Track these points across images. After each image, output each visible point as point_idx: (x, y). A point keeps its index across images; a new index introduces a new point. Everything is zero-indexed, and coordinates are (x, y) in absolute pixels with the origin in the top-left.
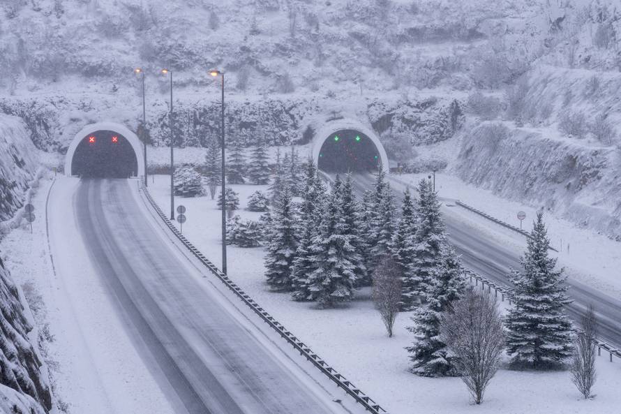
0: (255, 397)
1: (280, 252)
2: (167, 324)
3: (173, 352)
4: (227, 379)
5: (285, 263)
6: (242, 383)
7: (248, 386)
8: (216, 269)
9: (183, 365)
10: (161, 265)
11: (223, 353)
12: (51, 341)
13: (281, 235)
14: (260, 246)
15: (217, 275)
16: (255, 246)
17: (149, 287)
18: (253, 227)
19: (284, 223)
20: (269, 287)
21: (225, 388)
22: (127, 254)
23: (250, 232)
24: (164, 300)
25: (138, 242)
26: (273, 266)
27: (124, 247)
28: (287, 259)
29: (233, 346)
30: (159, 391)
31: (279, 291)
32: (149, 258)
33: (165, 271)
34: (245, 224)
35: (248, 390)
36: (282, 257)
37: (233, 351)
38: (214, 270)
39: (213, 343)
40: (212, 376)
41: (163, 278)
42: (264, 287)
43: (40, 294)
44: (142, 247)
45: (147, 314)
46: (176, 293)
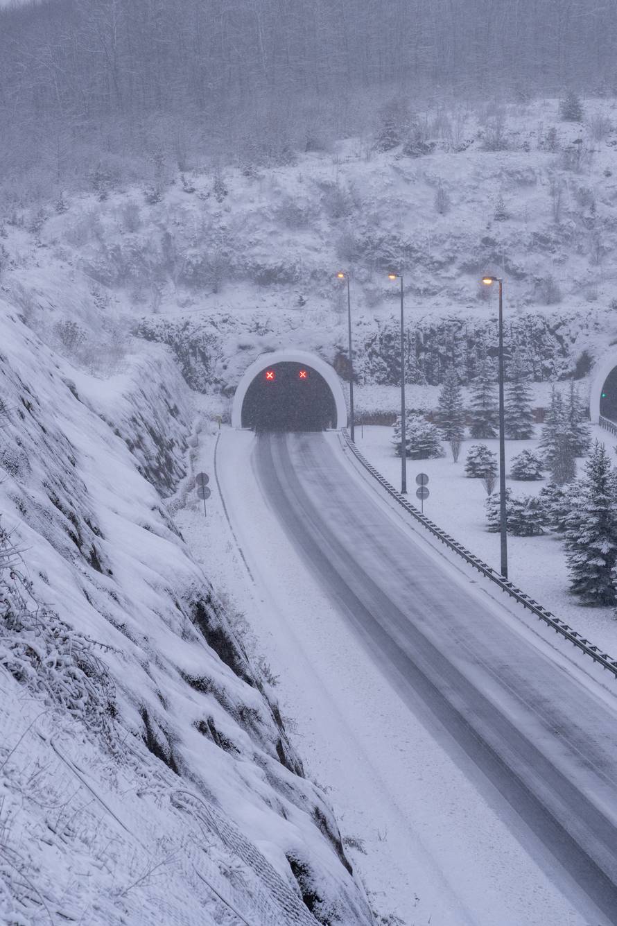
0: (599, 775)
1: (594, 545)
2: (437, 657)
3: (457, 701)
4: (551, 747)
5: (601, 563)
6: (575, 753)
7: (585, 758)
8: (491, 570)
9: (477, 723)
10: (404, 563)
11: (534, 704)
12: (274, 684)
13: (594, 520)
14: (544, 534)
15: (493, 578)
16: (537, 534)
17: (397, 600)
18: (533, 506)
19: (597, 503)
20: (576, 599)
21: (551, 760)
22: (351, 548)
23: (530, 513)
24: (422, 618)
25: (362, 527)
26: (581, 568)
27: (344, 537)
28: (603, 556)
29: (546, 693)
30: (452, 764)
31: (592, 605)
32: (384, 554)
33: (413, 573)
34: (522, 501)
35: (586, 764)
36: (597, 553)
37: (546, 701)
38: (488, 573)
39: (514, 688)
40: (527, 741)
41: (412, 584)
42: (568, 599)
43: (239, 610)
44: (369, 536)
45: (404, 643)
46: (438, 608)
